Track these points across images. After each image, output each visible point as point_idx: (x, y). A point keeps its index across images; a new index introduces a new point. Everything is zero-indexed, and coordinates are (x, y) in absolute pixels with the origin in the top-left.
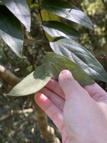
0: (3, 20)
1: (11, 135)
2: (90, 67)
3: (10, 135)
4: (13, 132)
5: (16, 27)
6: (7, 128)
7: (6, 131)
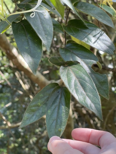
0: (26, 37)
1: (33, 142)
2: (87, 95)
3: (31, 141)
4: (35, 139)
5: (36, 45)
6: (29, 134)
7: (28, 137)
